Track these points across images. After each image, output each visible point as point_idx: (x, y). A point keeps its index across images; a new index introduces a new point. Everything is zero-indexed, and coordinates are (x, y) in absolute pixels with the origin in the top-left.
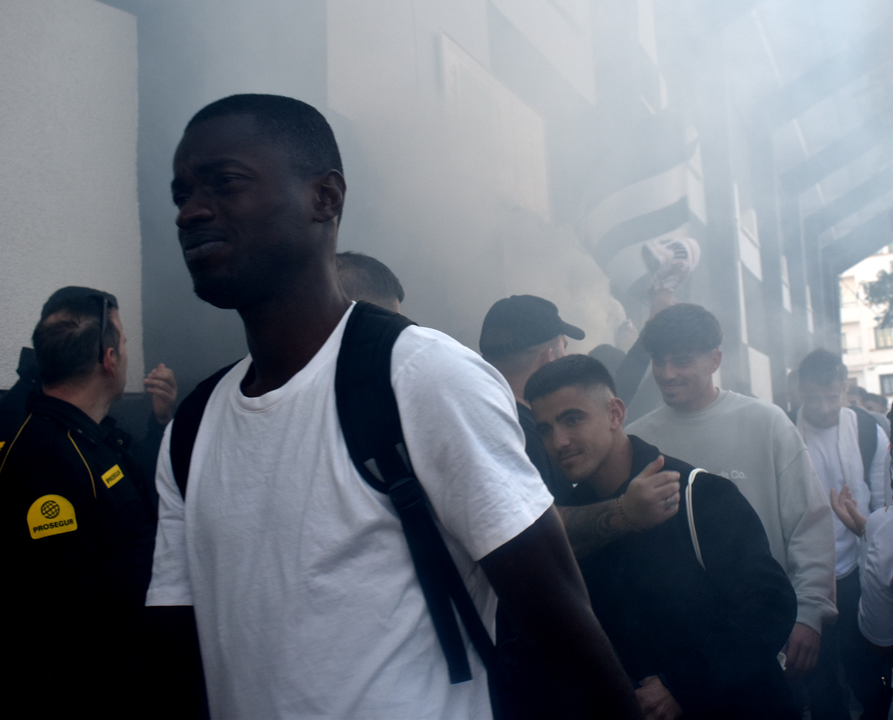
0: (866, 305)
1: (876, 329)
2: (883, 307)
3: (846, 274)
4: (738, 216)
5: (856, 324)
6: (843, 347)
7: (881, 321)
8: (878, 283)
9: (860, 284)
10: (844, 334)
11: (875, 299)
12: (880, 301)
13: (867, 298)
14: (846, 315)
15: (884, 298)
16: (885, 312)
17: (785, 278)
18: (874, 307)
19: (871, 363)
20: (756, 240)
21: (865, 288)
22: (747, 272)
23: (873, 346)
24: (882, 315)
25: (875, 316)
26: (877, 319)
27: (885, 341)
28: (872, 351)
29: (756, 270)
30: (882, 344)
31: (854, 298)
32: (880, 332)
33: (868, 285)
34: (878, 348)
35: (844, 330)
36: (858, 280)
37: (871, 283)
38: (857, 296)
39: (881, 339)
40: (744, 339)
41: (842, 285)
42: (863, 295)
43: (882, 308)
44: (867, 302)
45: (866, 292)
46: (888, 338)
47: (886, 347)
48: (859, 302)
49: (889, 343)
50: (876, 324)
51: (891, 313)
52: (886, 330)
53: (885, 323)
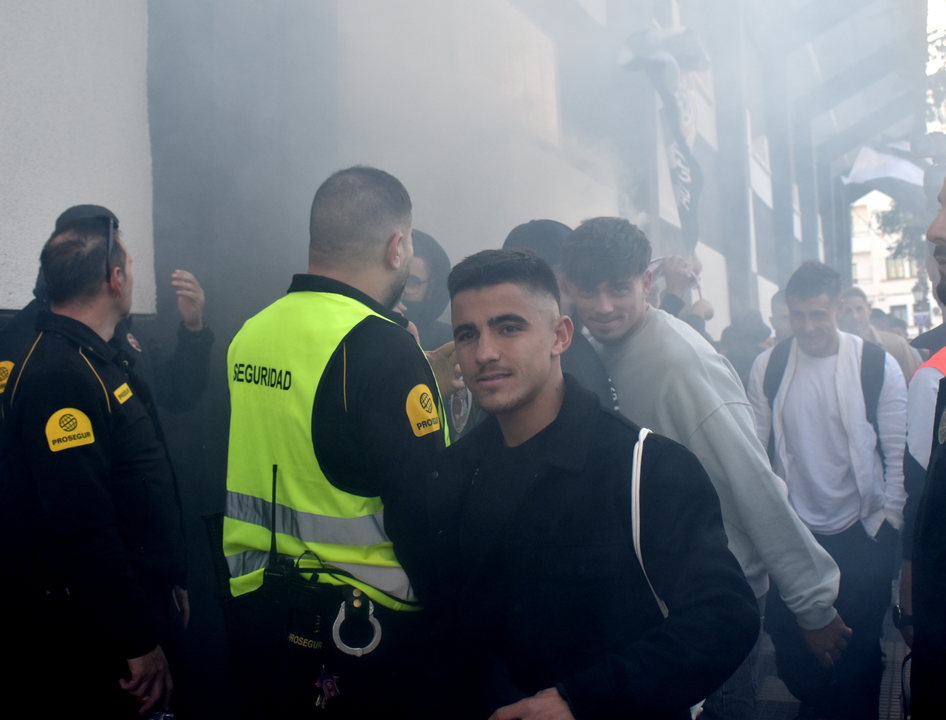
0: (878, 234)
1: (887, 259)
2: (896, 237)
3: (858, 203)
4: (749, 142)
5: (867, 254)
6: (854, 277)
7: (893, 251)
8: (891, 212)
9: (873, 213)
10: (855, 264)
11: (888, 229)
12: (892, 231)
13: (879, 228)
14: (857, 245)
15: (897, 227)
16: (898, 241)
17: (796, 206)
18: (887, 237)
19: (882, 294)
20: (767, 167)
21: (878, 216)
22: (758, 201)
23: (885, 277)
24: (894, 245)
25: (887, 246)
26: (889, 249)
27: (897, 271)
28: (883, 281)
29: (767, 198)
30: (893, 275)
31: (866, 228)
32: (891, 262)
33: (880, 215)
34: (889, 279)
35: (855, 260)
36: (870, 209)
37: (884, 212)
38: (870, 226)
39: (892, 270)
40: (754, 267)
41: (854, 214)
42: (875, 225)
43: (894, 238)
44: (880, 231)
45: (878, 222)
46: (900, 269)
47: (897, 278)
48: (871, 232)
49: (901, 274)
50: (888, 254)
51: (904, 244)
52: (899, 261)
53: (898, 252)
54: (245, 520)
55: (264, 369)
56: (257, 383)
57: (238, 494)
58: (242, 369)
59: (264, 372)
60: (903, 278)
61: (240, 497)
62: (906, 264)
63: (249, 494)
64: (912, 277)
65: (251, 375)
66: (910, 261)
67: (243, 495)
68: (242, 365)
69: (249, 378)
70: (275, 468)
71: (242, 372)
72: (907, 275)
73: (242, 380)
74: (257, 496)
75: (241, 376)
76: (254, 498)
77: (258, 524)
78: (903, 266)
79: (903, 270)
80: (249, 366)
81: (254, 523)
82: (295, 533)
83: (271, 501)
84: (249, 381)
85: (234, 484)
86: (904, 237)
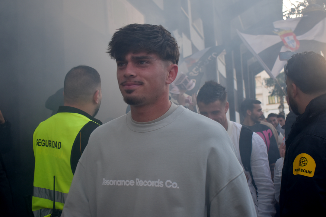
0: (265, 87)
1: (269, 96)
3: (258, 75)
5: (261, 94)
8: (270, 79)
11: (269, 85)
12: (271, 86)
14: (258, 91)
15: (272, 84)
16: (273, 90)
17: (235, 77)
18: (269, 88)
19: (267, 109)
20: (224, 62)
21: (265, 81)
22: (221, 75)
23: (268, 103)
24: (271, 91)
25: (268, 91)
26: (270, 92)
27: (272, 101)
28: (268, 105)
29: (224, 74)
30: (271, 102)
31: (261, 85)
32: (270, 97)
34: (270, 104)
35: (257, 97)
36: (262, 78)
37: (267, 79)
38: (262, 84)
41: (256, 79)
42: (264, 84)
43: (271, 89)
44: (266, 86)
45: (265, 82)
46: (274, 100)
47: (273, 103)
48: (263, 86)
49: (274, 102)
50: (269, 94)
51: (275, 91)
52: (273, 97)
53: (273, 94)
54: (41, 197)
55: (50, 141)
56: (47, 146)
57: (39, 188)
58: (40, 141)
59: (50, 142)
60: (275, 103)
61: (40, 189)
62: (276, 98)
63: (43, 188)
64: (278, 103)
65: (44, 143)
66: (277, 97)
67: (41, 188)
68: (40, 140)
69: (43, 144)
70: (54, 177)
71: (40, 142)
72: (276, 102)
73: (40, 145)
74: (46, 188)
75: (40, 144)
76: (45, 189)
77: (47, 199)
78: (274, 99)
79: (275, 101)
80: (43, 140)
81: (45, 198)
82: (62, 201)
83: (53, 190)
84: (43, 146)
85: (36, 184)
86: (275, 88)
